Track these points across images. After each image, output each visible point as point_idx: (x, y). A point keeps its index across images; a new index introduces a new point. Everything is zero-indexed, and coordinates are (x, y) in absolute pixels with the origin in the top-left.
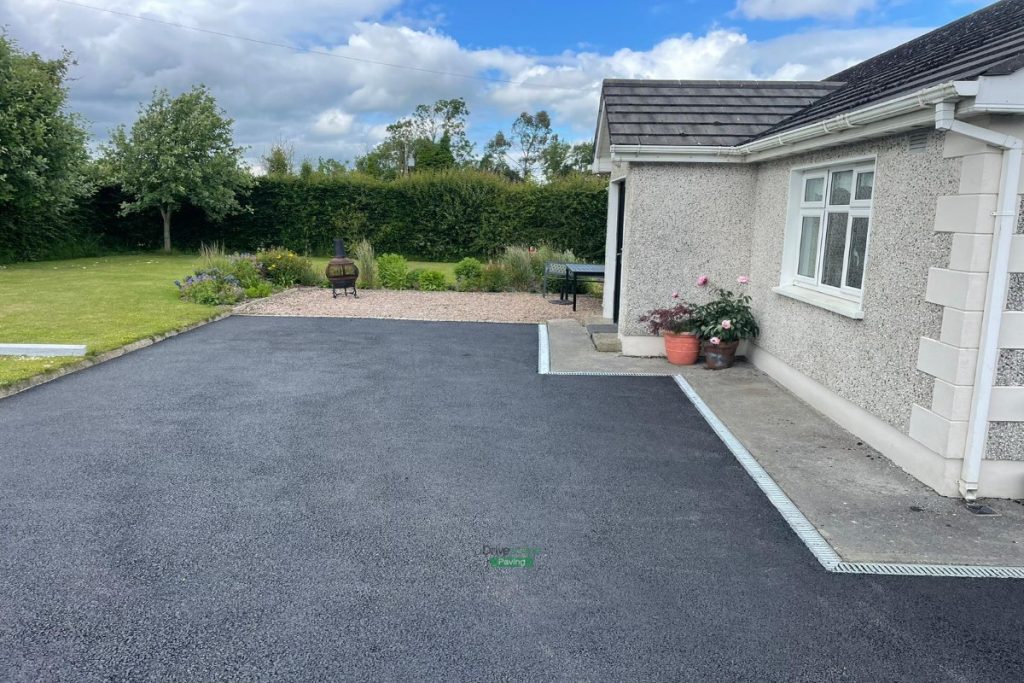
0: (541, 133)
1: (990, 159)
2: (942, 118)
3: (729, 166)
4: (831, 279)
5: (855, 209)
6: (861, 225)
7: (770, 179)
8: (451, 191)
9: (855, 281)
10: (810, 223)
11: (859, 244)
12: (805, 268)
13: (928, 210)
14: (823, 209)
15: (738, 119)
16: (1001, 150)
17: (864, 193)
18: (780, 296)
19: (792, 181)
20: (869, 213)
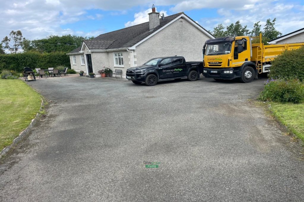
0: (19, 37)
1: (131, 53)
2: (127, 50)
3: (103, 52)
4: (120, 64)
5: (121, 57)
6: (122, 59)
7: (110, 54)
8: (27, 56)
9: (123, 64)
10: (116, 59)
11: (122, 61)
12: (117, 63)
13: (128, 57)
14: (118, 57)
15: (104, 46)
16: (132, 52)
17: (122, 55)
18: (114, 67)
19: (113, 54)
20: (123, 57)
